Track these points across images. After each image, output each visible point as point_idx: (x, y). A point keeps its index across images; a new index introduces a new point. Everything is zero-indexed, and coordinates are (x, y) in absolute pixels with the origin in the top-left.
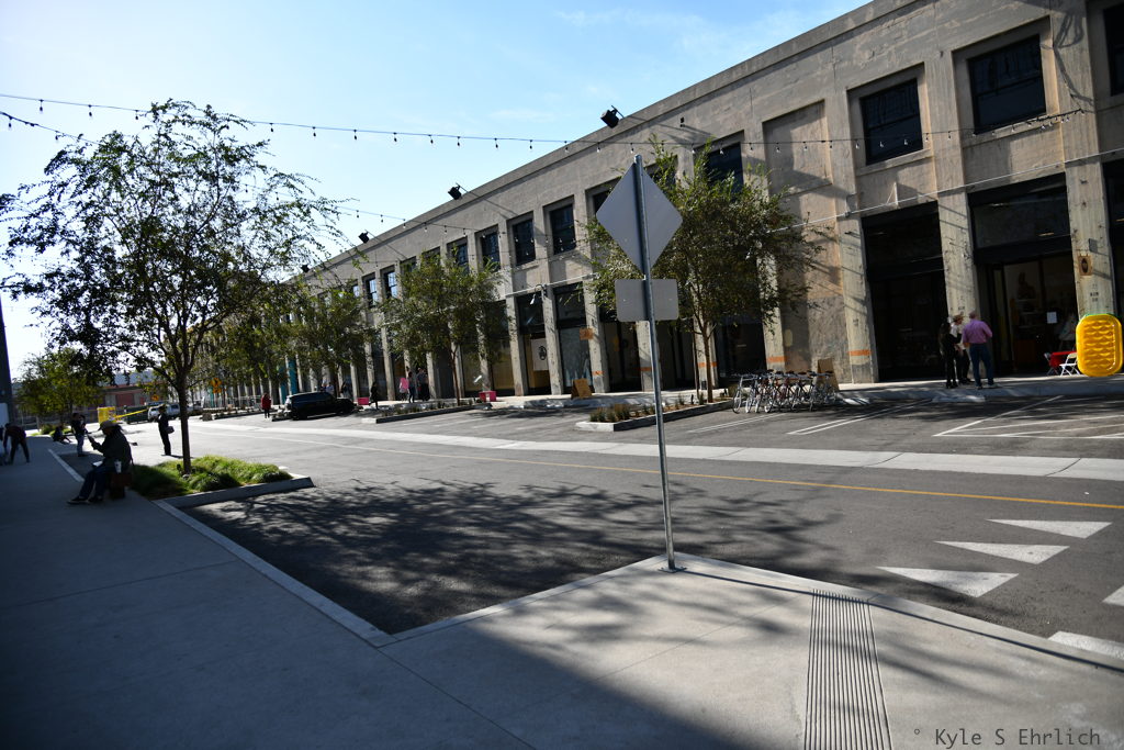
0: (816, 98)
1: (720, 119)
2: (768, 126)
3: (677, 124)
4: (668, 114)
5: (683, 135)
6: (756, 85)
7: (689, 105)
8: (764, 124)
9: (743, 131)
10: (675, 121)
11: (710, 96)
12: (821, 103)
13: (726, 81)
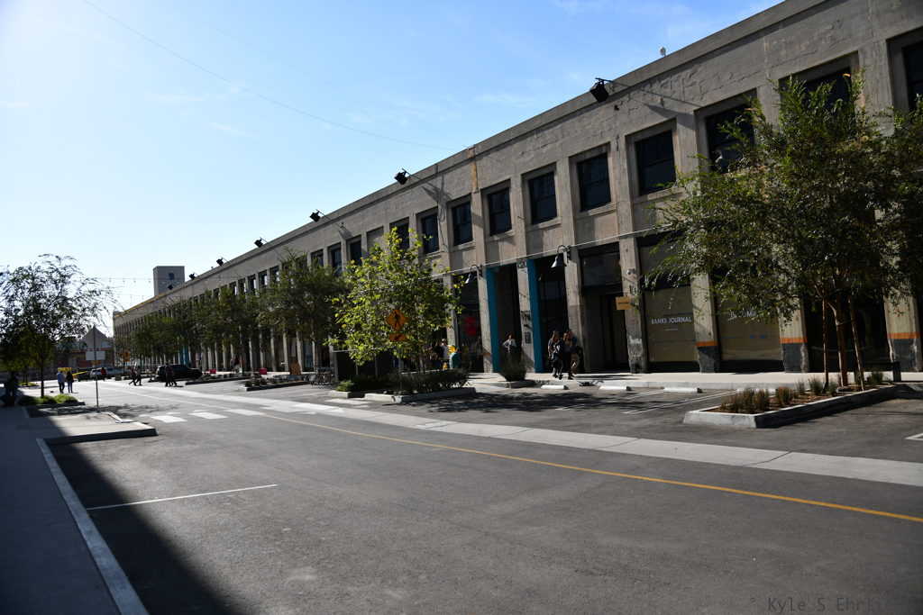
0: (380, 226)
1: (354, 226)
2: (370, 234)
3: (341, 225)
4: (339, 219)
5: (342, 231)
6: (365, 211)
7: (344, 216)
8: (368, 233)
9: (360, 235)
10: (340, 223)
11: (352, 213)
12: (383, 227)
13: (356, 208)
